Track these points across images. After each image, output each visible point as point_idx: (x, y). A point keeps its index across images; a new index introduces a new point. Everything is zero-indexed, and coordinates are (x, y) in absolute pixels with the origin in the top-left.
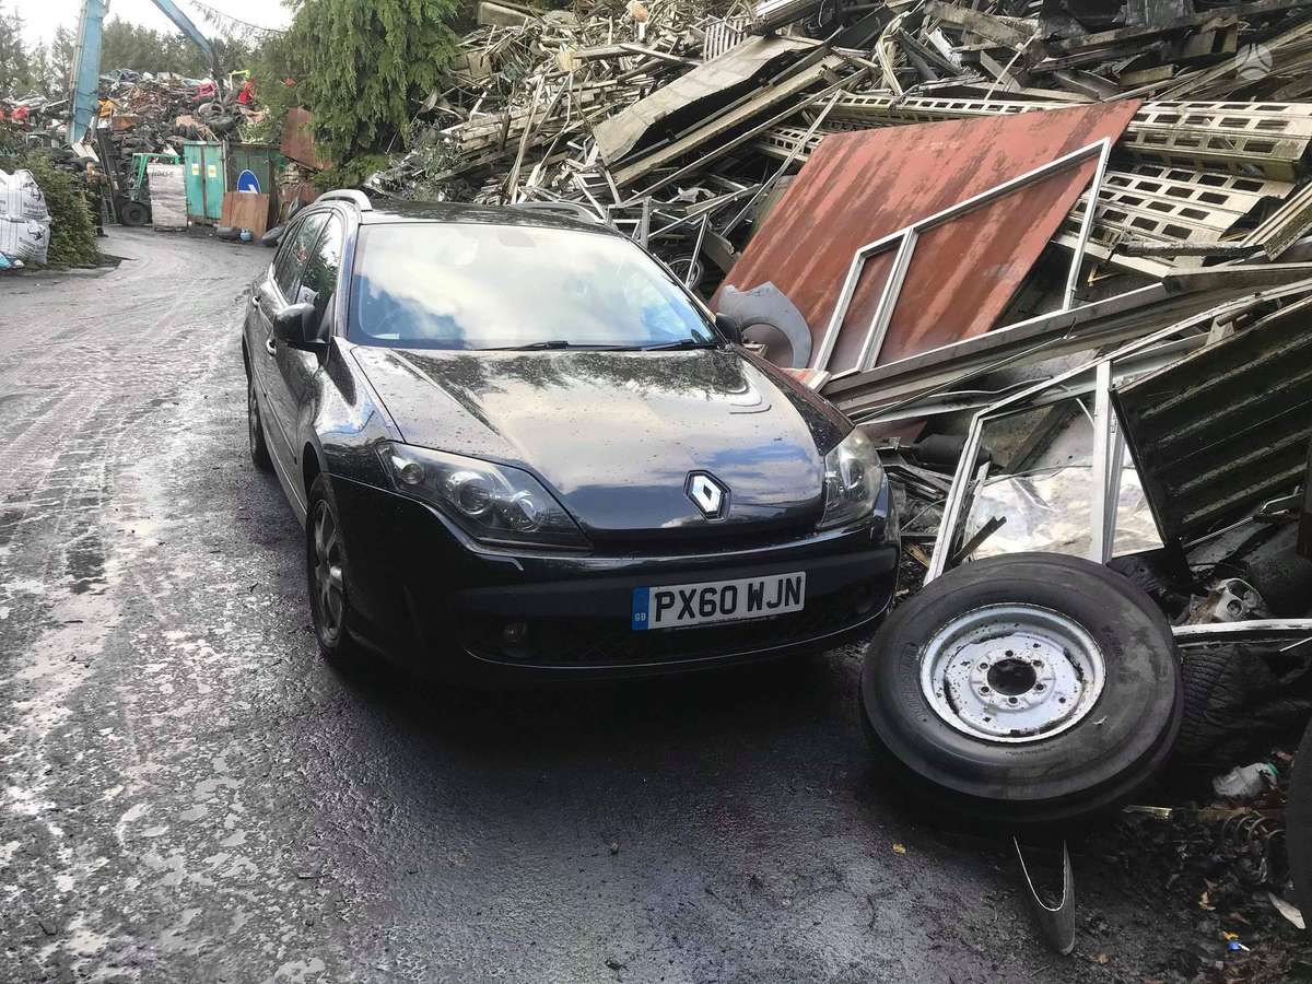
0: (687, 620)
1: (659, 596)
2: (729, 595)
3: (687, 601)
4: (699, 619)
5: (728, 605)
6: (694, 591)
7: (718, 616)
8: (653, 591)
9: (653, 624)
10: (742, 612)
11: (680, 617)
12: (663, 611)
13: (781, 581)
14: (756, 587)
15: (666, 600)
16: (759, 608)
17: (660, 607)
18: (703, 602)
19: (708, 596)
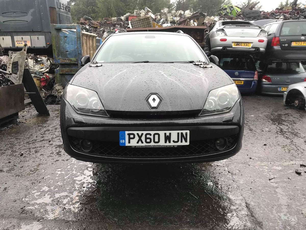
0: (140, 144)
1: (129, 135)
2: (157, 136)
3: (140, 137)
4: (145, 144)
5: (156, 140)
6: (142, 134)
7: (152, 144)
8: (127, 132)
9: (127, 144)
10: (162, 143)
11: (138, 143)
12: (131, 140)
13: (178, 133)
14: (168, 134)
15: (132, 136)
16: (170, 142)
17: (130, 139)
18: (146, 138)
19: (148, 136)
